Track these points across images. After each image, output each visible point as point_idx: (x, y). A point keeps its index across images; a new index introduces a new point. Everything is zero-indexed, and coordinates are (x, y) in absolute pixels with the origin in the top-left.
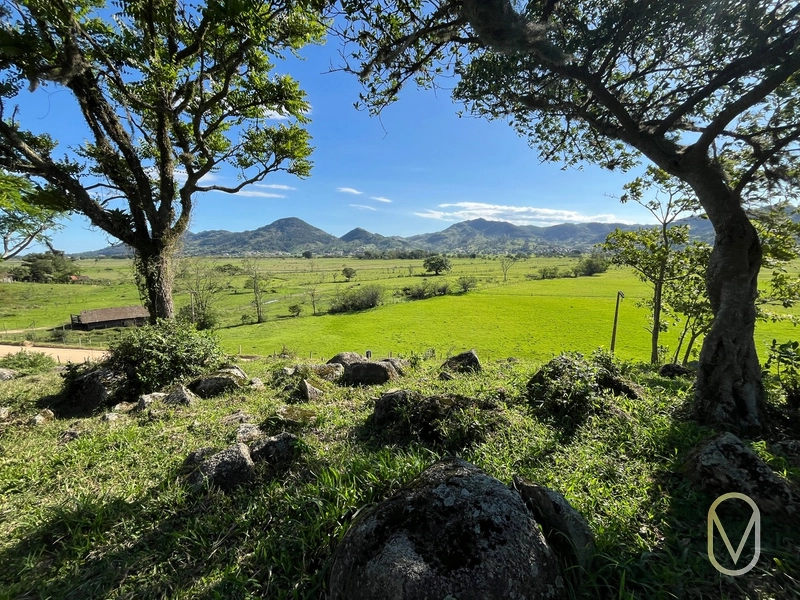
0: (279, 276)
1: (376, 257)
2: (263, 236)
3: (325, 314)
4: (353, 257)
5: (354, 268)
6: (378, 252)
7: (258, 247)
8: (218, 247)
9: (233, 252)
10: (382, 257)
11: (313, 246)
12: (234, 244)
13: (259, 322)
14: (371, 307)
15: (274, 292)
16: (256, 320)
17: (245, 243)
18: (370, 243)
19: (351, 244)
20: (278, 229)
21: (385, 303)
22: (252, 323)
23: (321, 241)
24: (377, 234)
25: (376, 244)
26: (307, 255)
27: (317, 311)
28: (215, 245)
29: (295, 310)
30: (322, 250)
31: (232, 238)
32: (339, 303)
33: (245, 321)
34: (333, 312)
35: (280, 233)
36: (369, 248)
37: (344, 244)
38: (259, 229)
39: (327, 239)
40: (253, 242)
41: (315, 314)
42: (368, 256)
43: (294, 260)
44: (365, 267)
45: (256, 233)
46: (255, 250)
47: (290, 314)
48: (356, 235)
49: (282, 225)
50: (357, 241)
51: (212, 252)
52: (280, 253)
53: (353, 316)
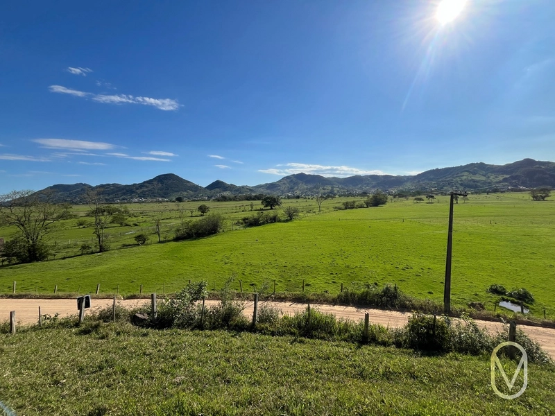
0: (149, 214)
1: (230, 200)
2: (147, 187)
3: (169, 241)
4: (214, 200)
5: (208, 206)
6: (233, 196)
7: (143, 195)
8: (111, 196)
9: (123, 199)
10: (235, 199)
11: (185, 193)
12: (124, 194)
13: (101, 251)
14: (213, 234)
15: (136, 225)
16: (98, 250)
17: (133, 192)
18: (227, 190)
19: (213, 191)
20: (158, 182)
21: (225, 230)
22: (92, 253)
23: (191, 190)
24: (232, 185)
25: (231, 191)
26: (179, 200)
27: (162, 239)
28: (109, 195)
29: (141, 239)
30: (192, 196)
31: (123, 189)
32: (183, 231)
33: (85, 251)
34: (177, 239)
35: (160, 185)
36: (227, 194)
37: (208, 192)
38: (144, 182)
39: (196, 188)
40: (138, 191)
41: (160, 242)
42: (224, 199)
43: (170, 203)
44: (220, 206)
45: (141, 185)
46: (141, 197)
48: (217, 185)
49: (162, 179)
50: (217, 190)
51: (106, 200)
52: (160, 199)
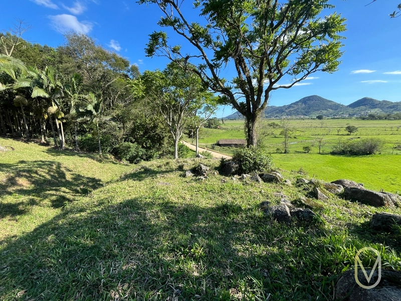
0: (299, 129)
1: (380, 118)
2: (293, 107)
3: (327, 154)
4: (357, 118)
5: (356, 126)
6: (383, 114)
7: (290, 114)
8: (269, 114)
9: (276, 117)
10: (387, 118)
11: (324, 112)
12: (277, 113)
13: (285, 153)
14: (367, 154)
15: (295, 138)
17: (283, 111)
18: (376, 108)
19: (357, 109)
20: (303, 103)
21: (382, 153)
22: (281, 153)
23: (332, 109)
24: (384, 101)
25: (382, 108)
26: (320, 118)
27: (321, 152)
28: (268, 113)
29: (307, 149)
30: (331, 114)
31: (277, 110)
32: (340, 148)
33: (278, 151)
34: (333, 153)
35: (304, 105)
36: (373, 111)
37: (351, 110)
38: (292, 104)
39: (337, 107)
40: (287, 111)
41: (320, 153)
42: (372, 117)
43: (310, 121)
44: (367, 126)
45: (290, 106)
46: (288, 115)
47: (304, 151)
48: (364, 102)
49: (305, 101)
50: (363, 107)
51: (266, 117)
52: (302, 117)
53: (349, 158)
